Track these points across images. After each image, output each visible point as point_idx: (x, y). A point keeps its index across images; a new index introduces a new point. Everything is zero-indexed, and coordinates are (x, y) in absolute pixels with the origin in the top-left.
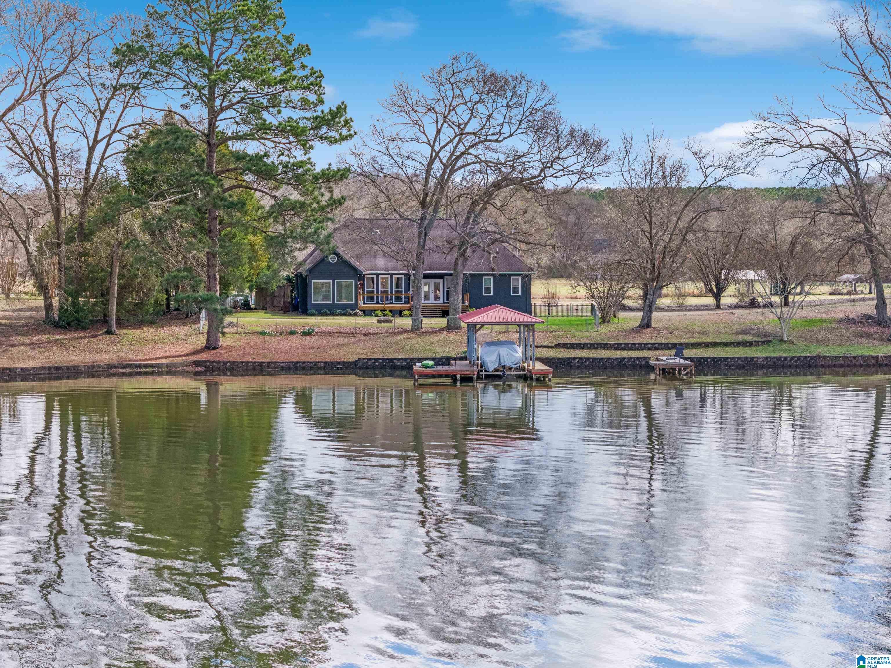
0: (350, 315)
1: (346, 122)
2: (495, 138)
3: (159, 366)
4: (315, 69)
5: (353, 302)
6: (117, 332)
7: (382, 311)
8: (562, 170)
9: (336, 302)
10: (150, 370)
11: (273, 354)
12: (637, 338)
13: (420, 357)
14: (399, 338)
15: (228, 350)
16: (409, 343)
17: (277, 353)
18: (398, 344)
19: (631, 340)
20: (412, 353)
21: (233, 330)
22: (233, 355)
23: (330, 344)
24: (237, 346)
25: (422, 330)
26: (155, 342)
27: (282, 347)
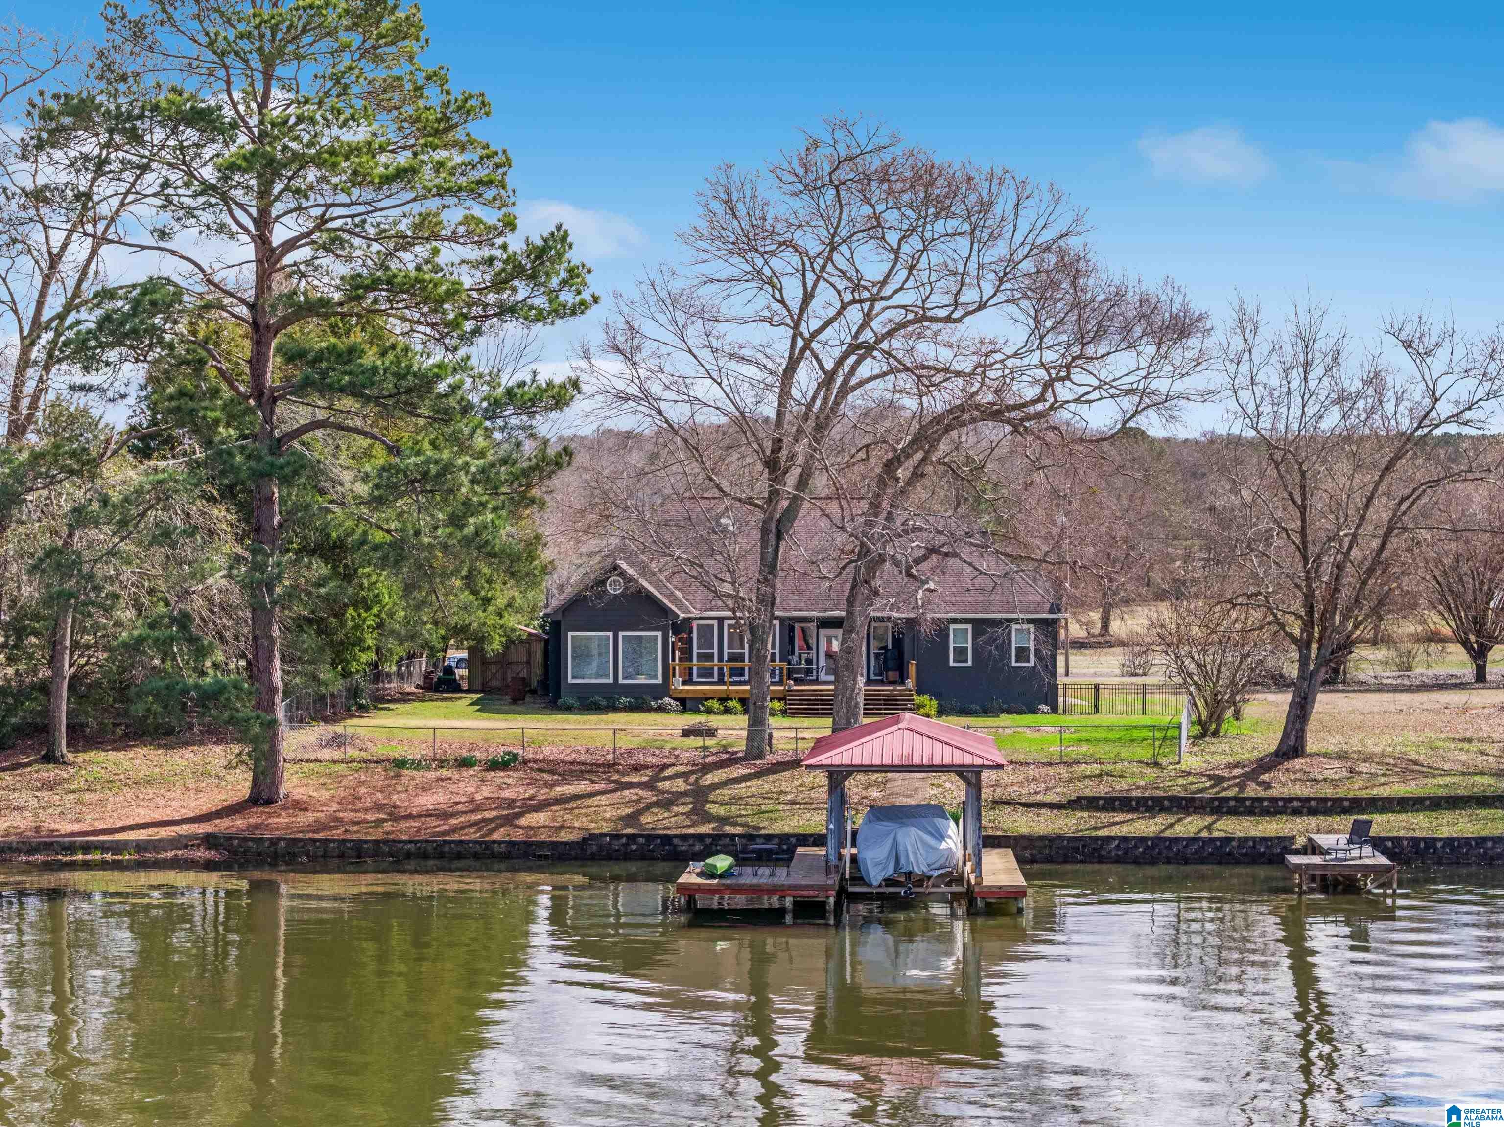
0: (650, 710)
1: (573, 273)
2: (943, 313)
3: (118, 848)
4: (493, 148)
5: (659, 681)
6: (70, 757)
7: (723, 700)
8: (1099, 387)
9: (621, 681)
10: (96, 856)
11: (395, 818)
12: (1267, 786)
13: (739, 830)
14: (710, 779)
15: (299, 806)
16: (726, 793)
17: (410, 817)
18: (700, 795)
19: (1252, 790)
20: (724, 820)
21: (337, 754)
22: (306, 818)
23: (543, 794)
24: (325, 795)
25: (770, 758)
26: (148, 782)
27: (427, 801)
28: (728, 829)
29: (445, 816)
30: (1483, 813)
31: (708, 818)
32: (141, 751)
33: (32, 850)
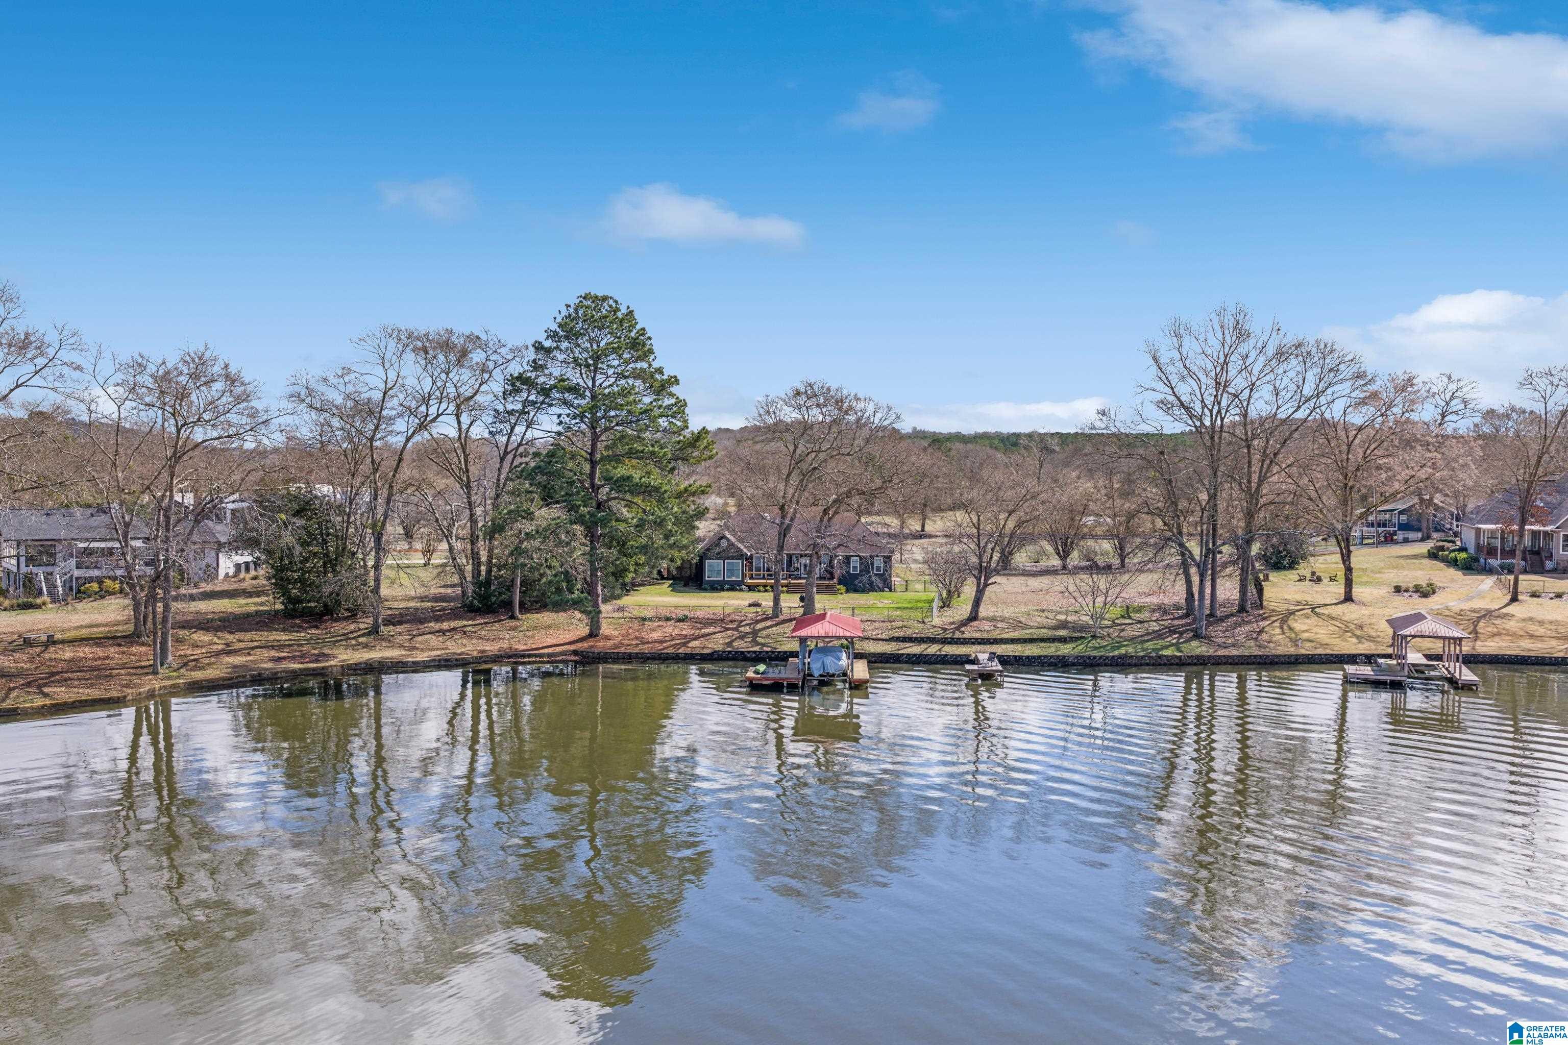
0: (737, 591)
4: (680, 399)
5: (741, 579)
6: (520, 616)
7: (764, 586)
9: (725, 576)
11: (644, 643)
12: (963, 633)
13: (769, 649)
14: (759, 626)
15: (608, 638)
16: (765, 633)
17: (648, 643)
18: (755, 633)
19: (958, 635)
20: (763, 645)
21: (621, 615)
22: (610, 643)
23: (697, 632)
24: (617, 633)
25: (781, 618)
26: (550, 627)
27: (655, 635)
28: (765, 649)
29: (661, 642)
30: (1042, 645)
31: (758, 644)
32: (547, 614)
33: (510, 657)
